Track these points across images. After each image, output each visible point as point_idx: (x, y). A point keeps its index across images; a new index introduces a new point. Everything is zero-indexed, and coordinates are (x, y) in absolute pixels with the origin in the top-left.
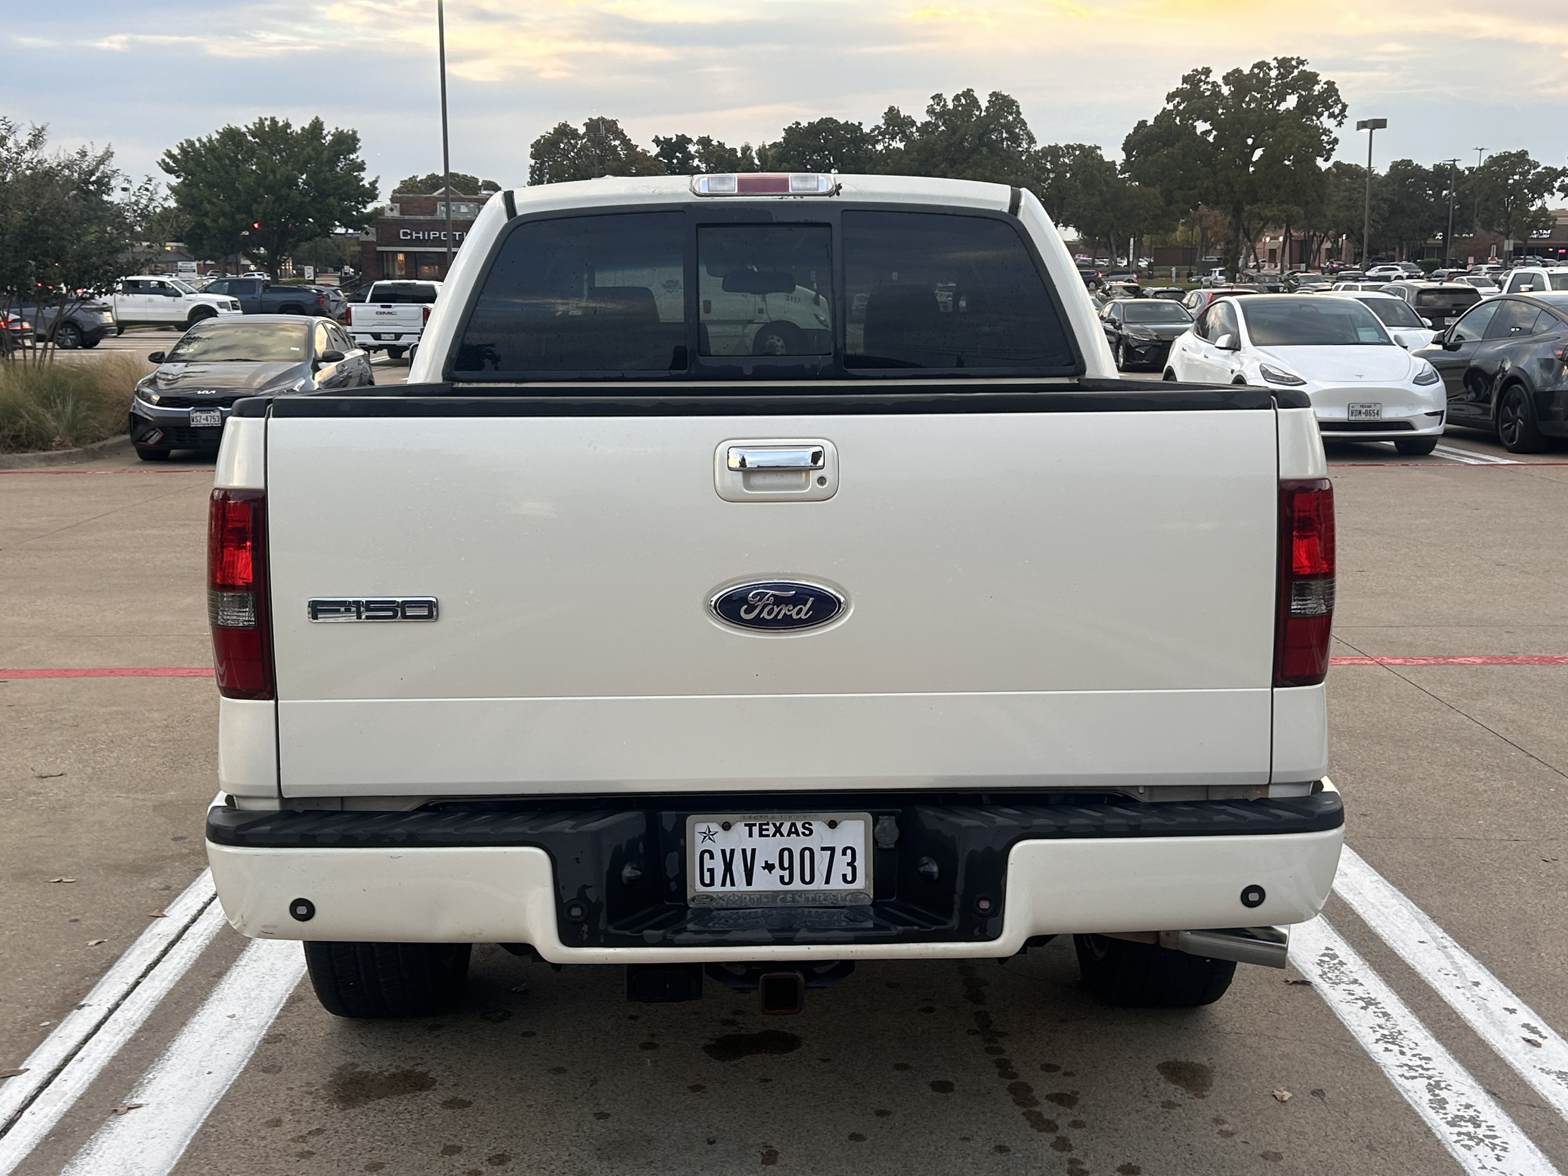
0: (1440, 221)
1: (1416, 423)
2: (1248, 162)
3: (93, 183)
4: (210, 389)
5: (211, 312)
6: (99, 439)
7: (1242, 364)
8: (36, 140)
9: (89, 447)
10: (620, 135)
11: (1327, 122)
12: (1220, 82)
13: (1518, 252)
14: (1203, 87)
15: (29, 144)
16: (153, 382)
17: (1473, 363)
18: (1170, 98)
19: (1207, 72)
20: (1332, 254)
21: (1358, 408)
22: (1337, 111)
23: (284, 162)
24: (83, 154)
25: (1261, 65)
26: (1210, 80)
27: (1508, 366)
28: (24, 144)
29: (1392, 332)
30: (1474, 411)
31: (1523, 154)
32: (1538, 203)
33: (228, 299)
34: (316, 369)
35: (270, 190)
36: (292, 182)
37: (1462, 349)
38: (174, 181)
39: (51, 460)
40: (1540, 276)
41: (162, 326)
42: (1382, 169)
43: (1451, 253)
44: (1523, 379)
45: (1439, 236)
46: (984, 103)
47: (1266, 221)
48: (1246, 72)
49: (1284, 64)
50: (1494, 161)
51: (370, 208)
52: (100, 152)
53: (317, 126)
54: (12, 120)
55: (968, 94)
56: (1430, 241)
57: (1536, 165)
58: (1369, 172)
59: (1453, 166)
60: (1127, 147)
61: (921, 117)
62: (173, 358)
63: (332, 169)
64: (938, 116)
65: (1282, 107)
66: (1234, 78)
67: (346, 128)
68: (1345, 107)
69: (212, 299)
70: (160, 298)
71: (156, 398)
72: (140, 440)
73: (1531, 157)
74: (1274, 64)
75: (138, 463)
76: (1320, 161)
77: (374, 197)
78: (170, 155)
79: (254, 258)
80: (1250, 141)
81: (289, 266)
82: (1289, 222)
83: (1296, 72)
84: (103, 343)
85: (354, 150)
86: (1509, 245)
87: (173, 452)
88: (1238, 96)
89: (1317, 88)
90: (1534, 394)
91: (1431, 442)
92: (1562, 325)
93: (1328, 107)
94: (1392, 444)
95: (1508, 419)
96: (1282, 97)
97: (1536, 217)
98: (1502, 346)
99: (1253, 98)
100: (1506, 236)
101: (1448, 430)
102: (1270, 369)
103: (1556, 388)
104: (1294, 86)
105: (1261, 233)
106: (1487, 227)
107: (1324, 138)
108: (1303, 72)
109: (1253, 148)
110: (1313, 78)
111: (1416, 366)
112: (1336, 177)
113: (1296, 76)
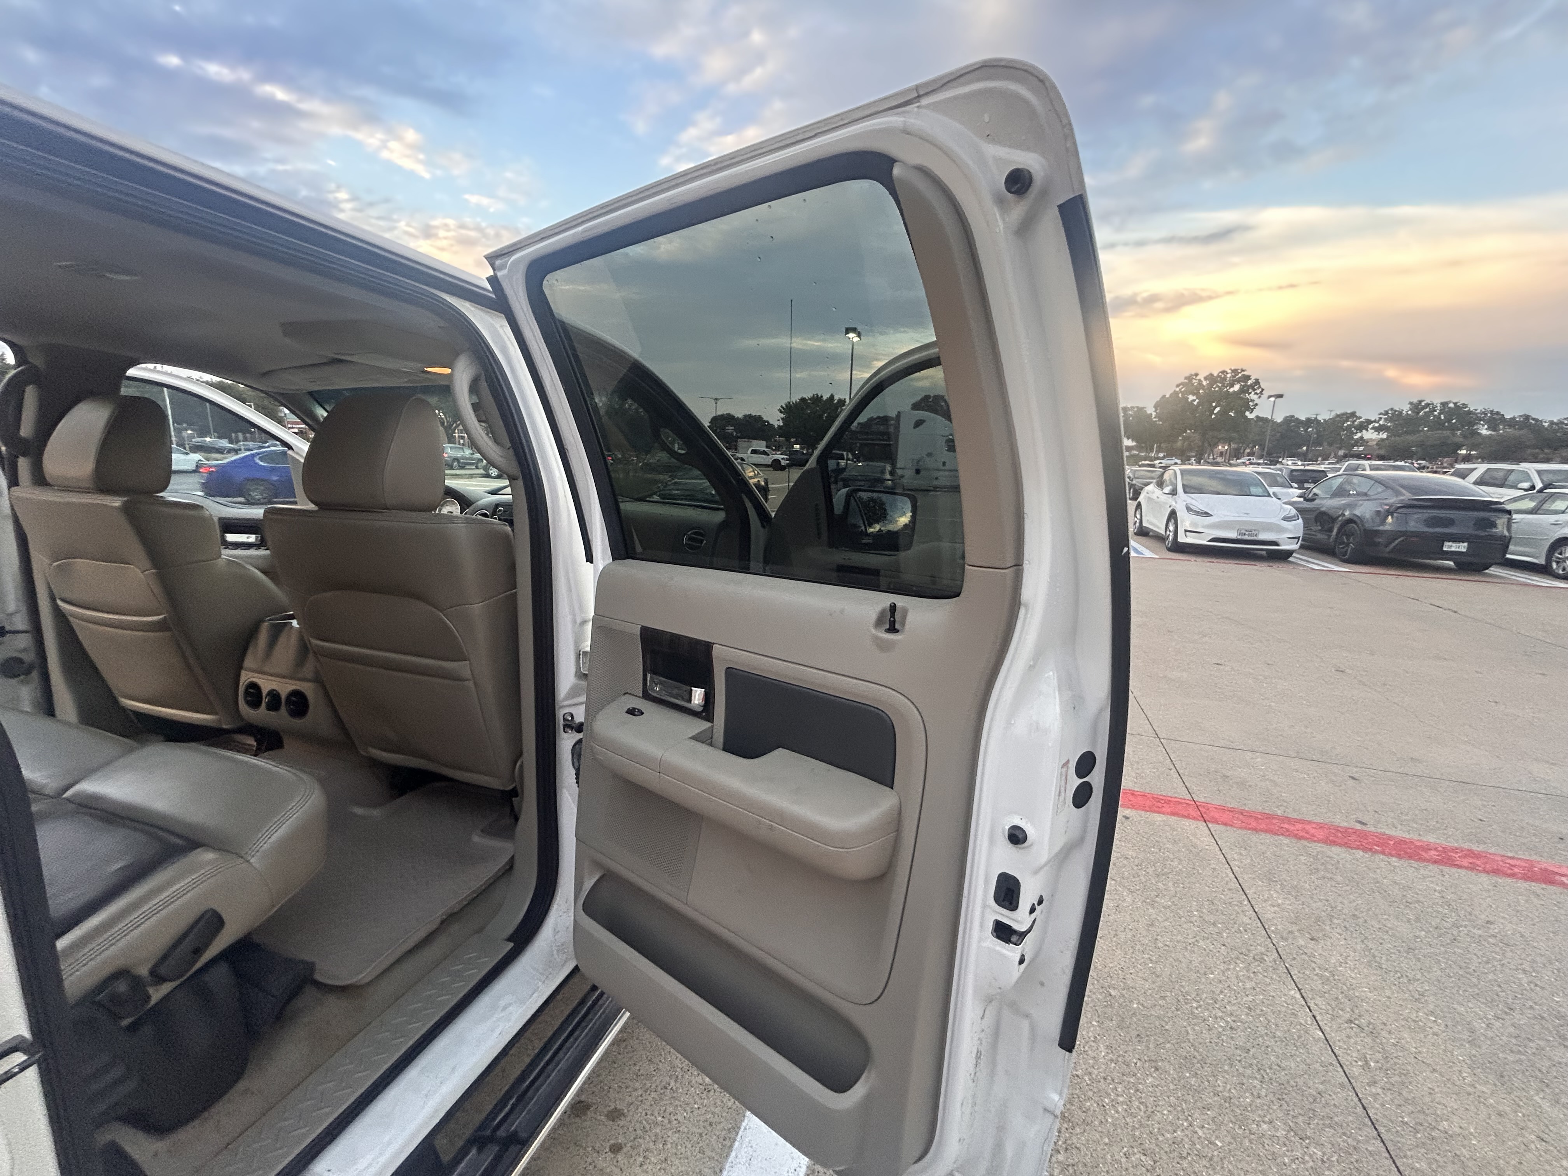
0: (1306, 440)
1: (1280, 542)
2: (1212, 413)
7: (1177, 503)
11: (1253, 396)
12: (1202, 379)
13: (1346, 457)
14: (1194, 381)
17: (1322, 509)
18: (1178, 386)
19: (1197, 375)
20: (1252, 454)
21: (1243, 531)
22: (1258, 391)
25: (1223, 372)
26: (1198, 378)
27: (1347, 513)
29: (1271, 490)
30: (1321, 536)
31: (1354, 413)
32: (1359, 435)
33: (785, 457)
36: (821, 416)
37: (1316, 502)
38: (783, 416)
42: (1279, 419)
43: (1310, 456)
44: (1359, 522)
45: (1305, 448)
47: (1219, 439)
48: (1215, 375)
49: (1235, 372)
53: (832, 397)
56: (1300, 450)
57: (1360, 418)
58: (1273, 421)
59: (1316, 418)
60: (1156, 407)
65: (1231, 390)
66: (1210, 377)
68: (1263, 390)
70: (762, 456)
73: (1358, 414)
74: (1229, 371)
76: (1247, 413)
78: (782, 406)
80: (1214, 404)
82: (1229, 441)
83: (1240, 375)
86: (1341, 453)
88: (1211, 385)
89: (1249, 382)
90: (1365, 530)
91: (1290, 553)
92: (1390, 492)
93: (1254, 390)
94: (1264, 553)
95: (1343, 543)
96: (1232, 386)
97: (1357, 441)
98: (1344, 501)
99: (1218, 386)
100: (1340, 449)
101: (1302, 547)
102: (1192, 507)
103: (1381, 528)
104: (1238, 381)
105: (1216, 445)
106: (1330, 444)
107: (1251, 404)
108: (1244, 375)
109: (1215, 407)
110: (1248, 378)
111: (1285, 510)
112: (1256, 422)
113: (1240, 377)
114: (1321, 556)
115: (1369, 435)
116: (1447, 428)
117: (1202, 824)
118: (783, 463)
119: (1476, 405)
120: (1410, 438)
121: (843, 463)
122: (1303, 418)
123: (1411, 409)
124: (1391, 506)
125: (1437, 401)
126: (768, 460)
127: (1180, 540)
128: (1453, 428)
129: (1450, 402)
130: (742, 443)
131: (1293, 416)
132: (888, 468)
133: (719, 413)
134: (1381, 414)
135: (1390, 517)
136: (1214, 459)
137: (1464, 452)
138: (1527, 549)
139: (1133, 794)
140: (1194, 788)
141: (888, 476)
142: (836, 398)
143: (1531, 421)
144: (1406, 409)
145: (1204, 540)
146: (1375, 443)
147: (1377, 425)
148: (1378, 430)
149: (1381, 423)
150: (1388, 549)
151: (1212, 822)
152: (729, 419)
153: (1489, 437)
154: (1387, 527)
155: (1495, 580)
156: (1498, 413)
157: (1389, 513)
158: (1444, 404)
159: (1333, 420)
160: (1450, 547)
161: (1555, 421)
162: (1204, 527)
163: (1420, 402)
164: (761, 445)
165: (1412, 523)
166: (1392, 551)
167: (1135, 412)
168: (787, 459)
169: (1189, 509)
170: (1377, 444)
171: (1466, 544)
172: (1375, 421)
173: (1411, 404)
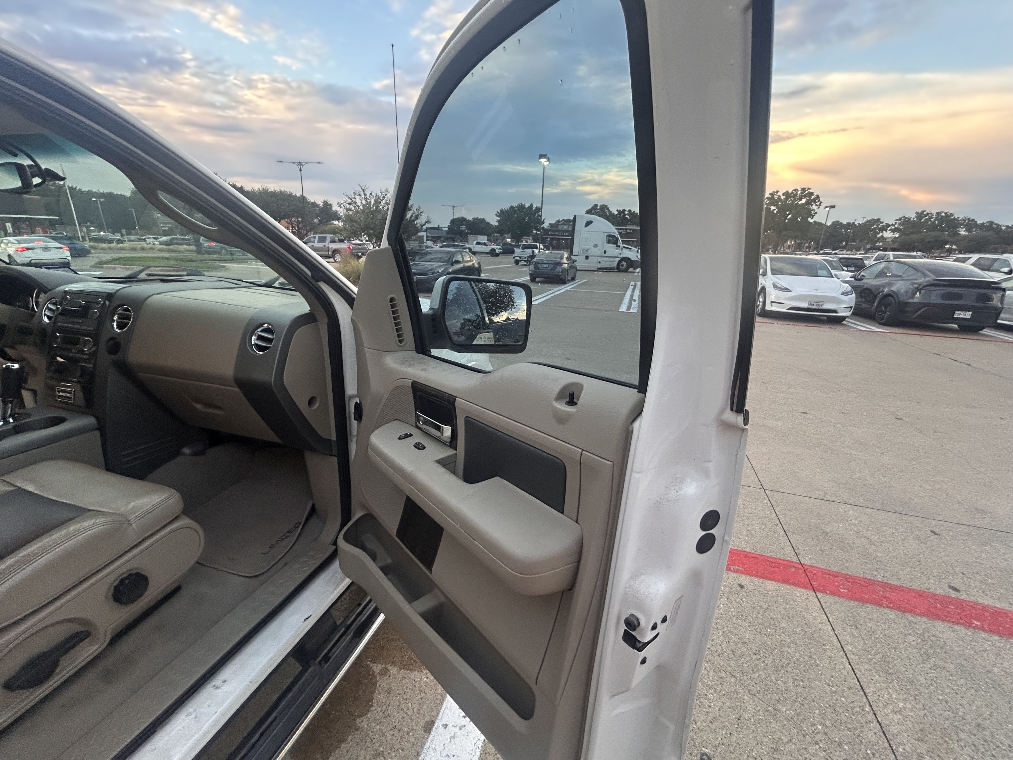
0: (845, 239)
1: (839, 311)
2: (786, 218)
7: (766, 281)
10: (608, 209)
11: (814, 207)
12: (781, 195)
14: (775, 196)
17: (868, 286)
19: (777, 192)
20: (809, 247)
21: (813, 303)
22: (818, 204)
23: (523, 214)
25: (796, 190)
26: (778, 194)
27: (887, 289)
29: (833, 272)
30: (865, 306)
31: (879, 219)
32: (881, 234)
35: (518, 221)
36: (524, 219)
37: (864, 281)
38: (498, 218)
40: (889, 255)
42: (829, 224)
44: (893, 294)
45: (844, 243)
47: (789, 237)
48: (790, 192)
49: (803, 190)
51: (543, 226)
56: (841, 245)
57: (883, 223)
58: (825, 225)
63: (534, 216)
65: (800, 203)
66: (787, 194)
68: (821, 203)
70: (483, 246)
73: (881, 220)
74: (800, 189)
76: (809, 219)
77: (544, 224)
78: (498, 212)
80: (787, 213)
82: (795, 238)
83: (807, 192)
85: (540, 212)
86: (868, 246)
88: (786, 199)
89: (813, 197)
90: (899, 302)
91: (844, 318)
92: (919, 274)
93: (815, 203)
94: (825, 318)
95: (881, 311)
96: (800, 199)
97: (879, 238)
98: (885, 280)
99: (791, 200)
100: (867, 243)
101: (853, 314)
102: (777, 285)
103: (911, 300)
104: (805, 196)
105: (786, 241)
106: (861, 241)
107: (812, 212)
108: (809, 192)
109: (788, 215)
110: (812, 194)
111: (843, 287)
112: (814, 225)
113: (806, 193)
114: (866, 320)
115: (888, 234)
116: (938, 230)
117: (811, 593)
118: (497, 251)
119: (959, 215)
120: (914, 236)
121: (536, 251)
122: (845, 223)
123: (916, 217)
124: (920, 285)
125: (934, 211)
126: (487, 249)
127: (767, 308)
128: (942, 230)
129: (942, 212)
130: (471, 237)
131: (838, 221)
132: (566, 255)
133: (455, 217)
134: (897, 220)
135: (918, 293)
136: (784, 250)
137: (947, 246)
138: (1008, 316)
139: (746, 556)
140: (800, 550)
141: (565, 261)
142: (535, 206)
143: (994, 226)
144: (912, 216)
145: (783, 308)
146: (890, 240)
147: (893, 227)
148: (893, 231)
149: (896, 226)
150: (916, 315)
151: (821, 592)
152: (462, 220)
153: (965, 237)
154: (915, 300)
155: (986, 339)
156: (973, 220)
157: (919, 289)
158: (938, 214)
159: (864, 225)
160: (959, 314)
161: (1010, 225)
162: (785, 299)
163: (923, 212)
164: (483, 239)
165: (933, 298)
166: (915, 318)
168: (500, 249)
169: (775, 286)
170: (892, 241)
171: (971, 313)
172: (892, 225)
173: (917, 213)
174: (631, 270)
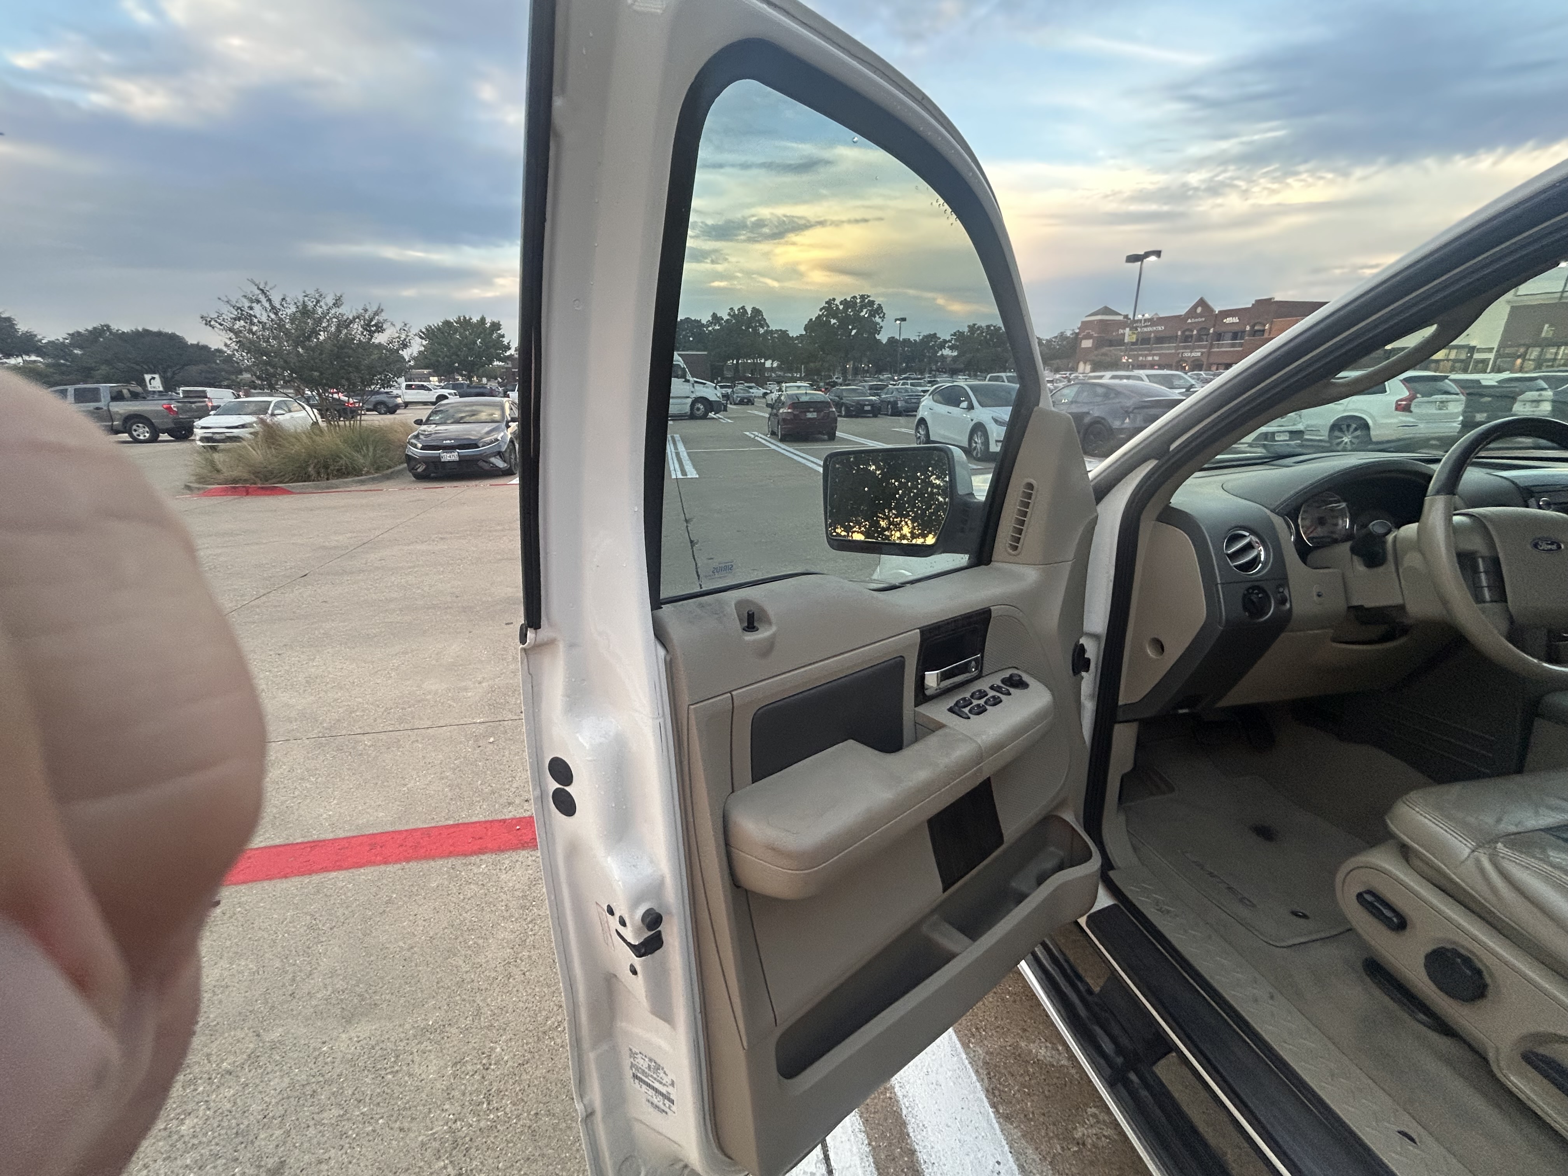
2: (850, 335)
3: (373, 326)
4: (450, 440)
5: (445, 397)
6: (389, 467)
8: (337, 303)
9: (385, 472)
11: (879, 320)
12: (839, 304)
14: (833, 306)
15: (334, 304)
16: (417, 437)
18: (821, 310)
19: (834, 300)
22: (883, 315)
23: (470, 334)
24: (366, 310)
25: (854, 297)
26: (835, 303)
28: (331, 305)
31: (935, 334)
32: (940, 352)
33: (453, 391)
34: (508, 427)
35: (466, 345)
36: (475, 343)
38: (426, 342)
39: (362, 482)
41: (425, 403)
46: (749, 312)
48: (848, 300)
49: (863, 297)
50: (925, 337)
51: (508, 353)
52: (375, 309)
53: (483, 320)
54: (323, 290)
55: (743, 308)
57: (939, 339)
60: (804, 330)
61: (726, 317)
62: (428, 422)
63: (491, 337)
64: (732, 316)
65: (862, 314)
66: (844, 302)
67: (496, 320)
68: (886, 314)
69: (445, 392)
70: (423, 391)
71: (420, 445)
72: (413, 469)
73: (937, 335)
74: (859, 297)
75: (413, 481)
76: (876, 335)
77: (510, 349)
79: (462, 375)
80: (851, 327)
81: (475, 379)
83: (867, 300)
84: (398, 412)
85: (500, 329)
87: (432, 475)
88: (846, 310)
89: (874, 307)
93: (879, 314)
96: (862, 310)
99: (851, 310)
104: (866, 306)
107: (879, 327)
108: (869, 300)
109: (852, 330)
110: (873, 303)
113: (866, 302)
115: (947, 352)
120: (971, 354)
123: (969, 331)
125: (983, 324)
126: (431, 396)
134: (952, 335)
142: (489, 320)
147: (950, 344)
148: (952, 348)
149: (953, 342)
158: (988, 327)
163: (974, 325)
167: (779, 335)
172: (950, 341)
173: (969, 326)
174: (711, 415)
